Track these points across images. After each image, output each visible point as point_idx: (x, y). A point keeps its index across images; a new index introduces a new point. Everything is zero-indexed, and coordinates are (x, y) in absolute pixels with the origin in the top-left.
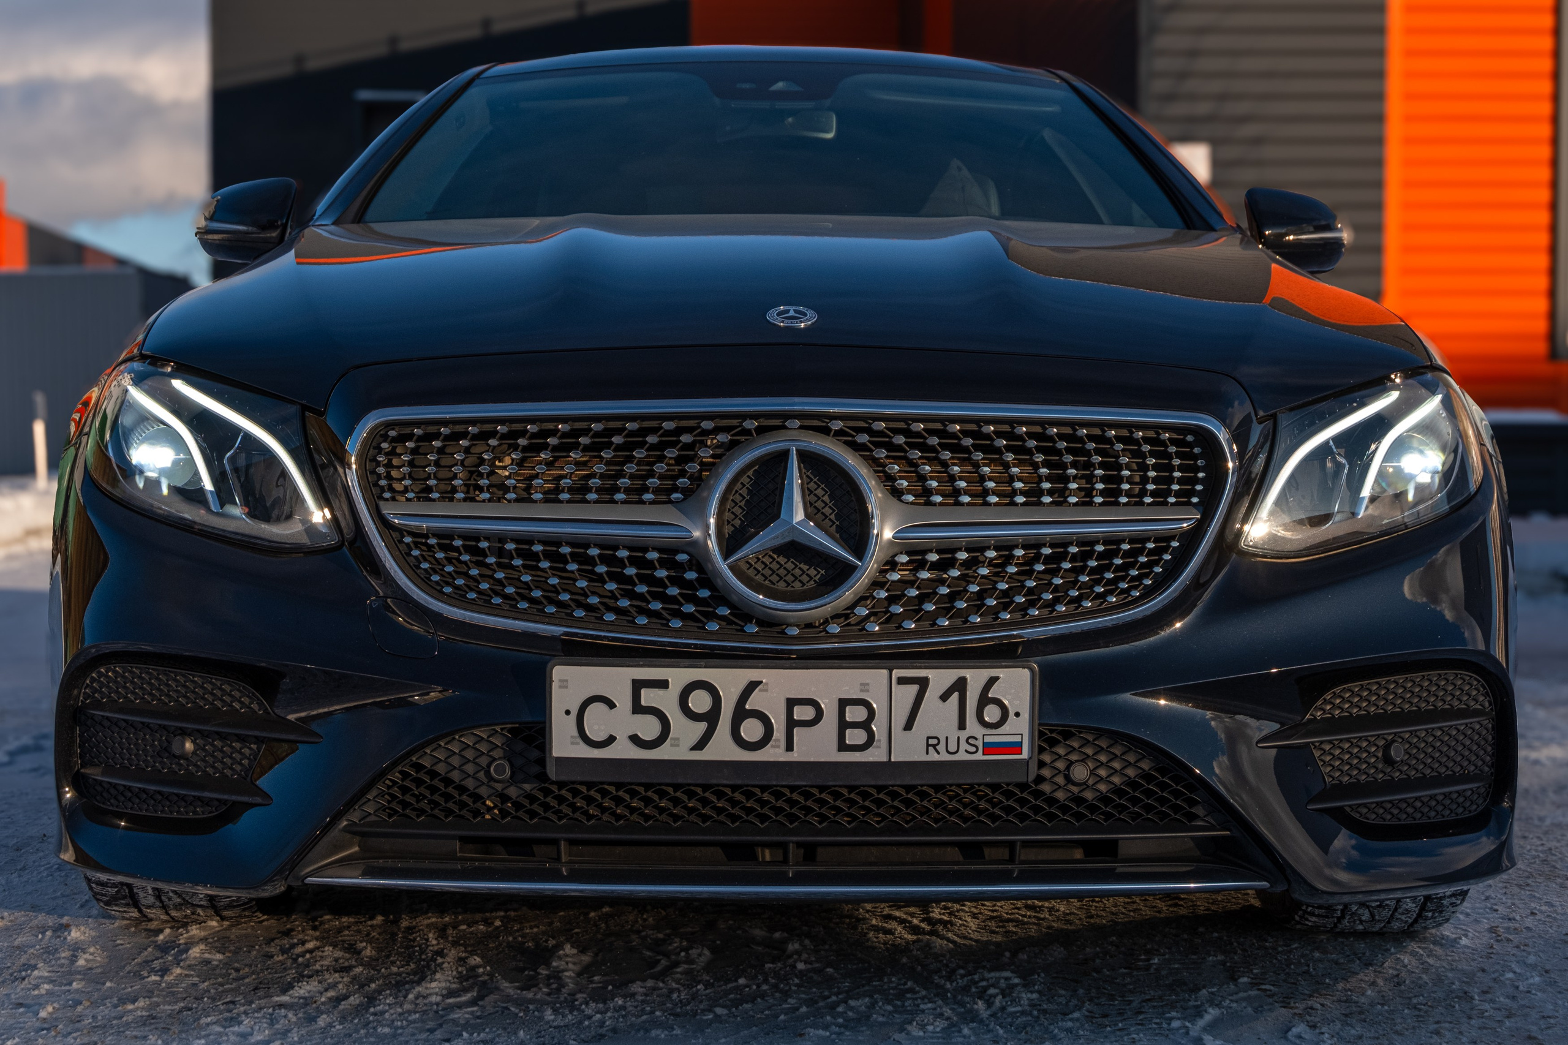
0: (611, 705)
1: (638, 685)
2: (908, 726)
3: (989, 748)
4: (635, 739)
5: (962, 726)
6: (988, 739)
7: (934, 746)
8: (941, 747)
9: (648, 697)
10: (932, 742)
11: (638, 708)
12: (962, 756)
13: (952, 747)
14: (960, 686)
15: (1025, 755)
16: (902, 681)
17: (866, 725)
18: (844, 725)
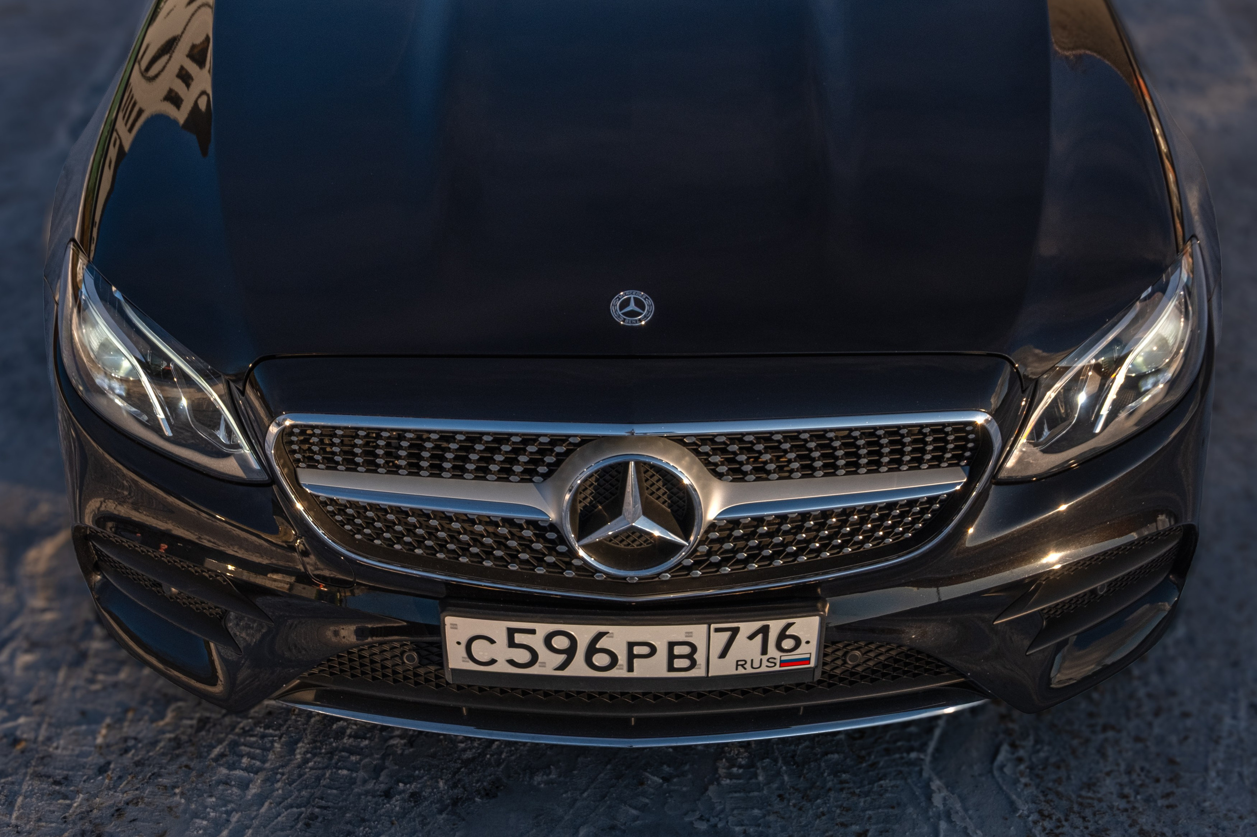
0: (492, 642)
1: (511, 632)
2: (723, 655)
3: (783, 663)
4: (511, 662)
5: (764, 651)
6: (783, 658)
7: (742, 665)
8: (748, 666)
9: (519, 638)
10: (740, 663)
11: (512, 644)
12: (764, 669)
13: (756, 664)
14: (765, 630)
15: (812, 664)
16: (717, 630)
17: (690, 657)
18: (671, 657)
